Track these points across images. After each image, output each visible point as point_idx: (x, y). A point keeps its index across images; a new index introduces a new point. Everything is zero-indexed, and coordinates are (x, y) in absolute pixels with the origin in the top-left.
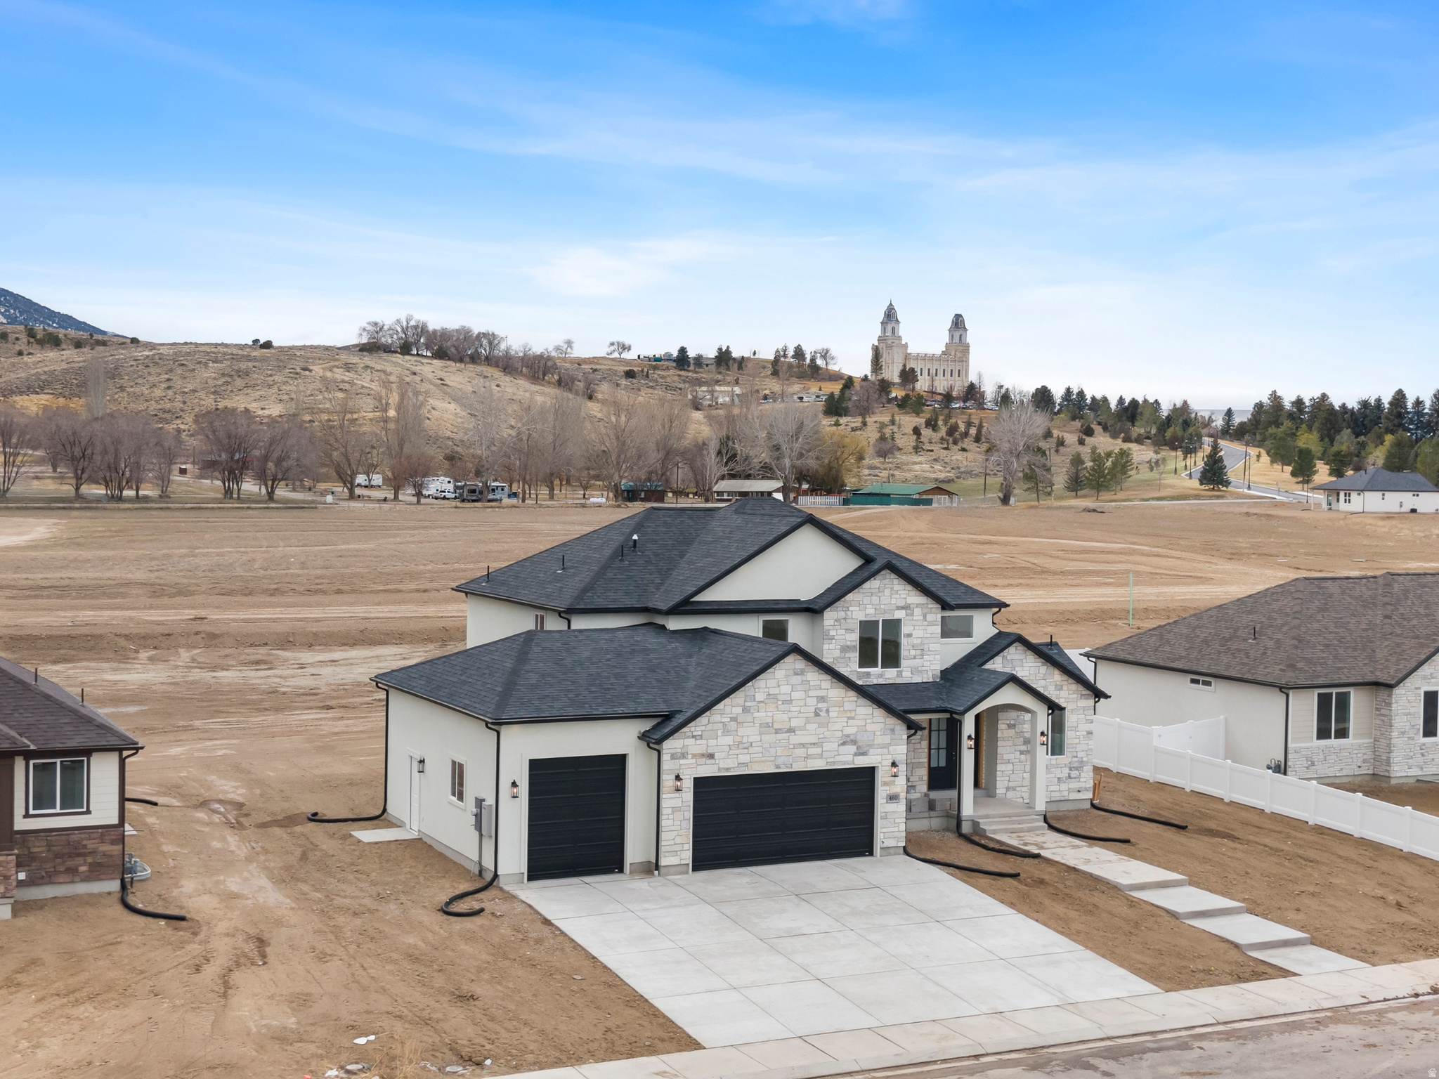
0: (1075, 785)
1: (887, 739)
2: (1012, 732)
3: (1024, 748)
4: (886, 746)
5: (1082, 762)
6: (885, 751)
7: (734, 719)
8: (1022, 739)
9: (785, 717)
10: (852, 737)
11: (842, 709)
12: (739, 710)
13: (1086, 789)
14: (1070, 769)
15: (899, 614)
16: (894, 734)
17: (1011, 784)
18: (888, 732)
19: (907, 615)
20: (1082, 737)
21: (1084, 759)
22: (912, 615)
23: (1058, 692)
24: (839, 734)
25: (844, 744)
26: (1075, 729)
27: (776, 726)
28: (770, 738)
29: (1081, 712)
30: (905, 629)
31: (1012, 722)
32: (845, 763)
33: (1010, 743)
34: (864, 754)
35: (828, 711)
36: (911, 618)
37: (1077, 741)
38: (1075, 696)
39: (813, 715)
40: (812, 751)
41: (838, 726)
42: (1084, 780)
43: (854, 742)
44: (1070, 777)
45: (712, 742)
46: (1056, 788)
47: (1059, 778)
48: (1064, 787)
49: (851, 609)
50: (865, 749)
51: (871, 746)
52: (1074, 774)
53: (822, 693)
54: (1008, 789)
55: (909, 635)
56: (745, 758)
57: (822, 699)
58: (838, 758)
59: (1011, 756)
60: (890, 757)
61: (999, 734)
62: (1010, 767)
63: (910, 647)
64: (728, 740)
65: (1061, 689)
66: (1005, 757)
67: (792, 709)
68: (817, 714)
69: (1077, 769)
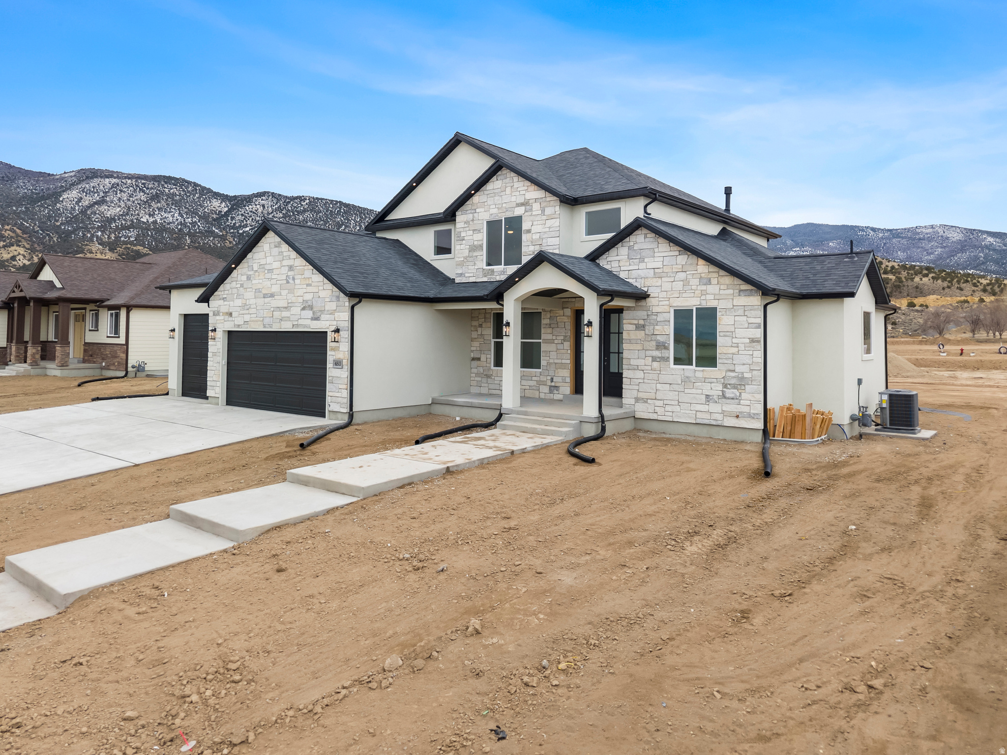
0: (731, 407)
1: (332, 306)
2: (641, 334)
3: (657, 353)
4: (332, 313)
5: (743, 378)
6: (332, 317)
7: (242, 286)
8: (654, 343)
9: (268, 283)
10: (310, 303)
11: (303, 276)
12: (244, 278)
13: (751, 416)
14: (725, 386)
15: (519, 211)
16: (339, 301)
17: (641, 395)
18: (334, 299)
19: (526, 211)
20: (742, 347)
21: (746, 375)
22: (531, 210)
23: (704, 287)
24: (300, 299)
25: (304, 309)
26: (731, 334)
27: (264, 292)
28: (261, 301)
29: (741, 312)
30: (525, 226)
31: (641, 322)
32: (305, 326)
33: (639, 347)
34: (317, 319)
35: (294, 279)
36: (530, 213)
37: (735, 350)
38: (731, 291)
39: (285, 282)
40: (285, 314)
41: (300, 292)
42: (748, 403)
43: (311, 308)
44: (724, 396)
45: (231, 303)
46: (704, 408)
47: (707, 396)
48: (714, 408)
49: (478, 210)
50: (319, 314)
51: (322, 311)
52: (729, 393)
53: (290, 262)
54: (637, 400)
55: (529, 231)
56: (247, 318)
57: (291, 268)
58: (300, 322)
59: (641, 362)
60: (335, 323)
61: (625, 335)
62: (640, 374)
63: (529, 243)
64: (239, 302)
65: (709, 282)
66: (633, 362)
67: (274, 277)
68: (288, 282)
69: (735, 387)
